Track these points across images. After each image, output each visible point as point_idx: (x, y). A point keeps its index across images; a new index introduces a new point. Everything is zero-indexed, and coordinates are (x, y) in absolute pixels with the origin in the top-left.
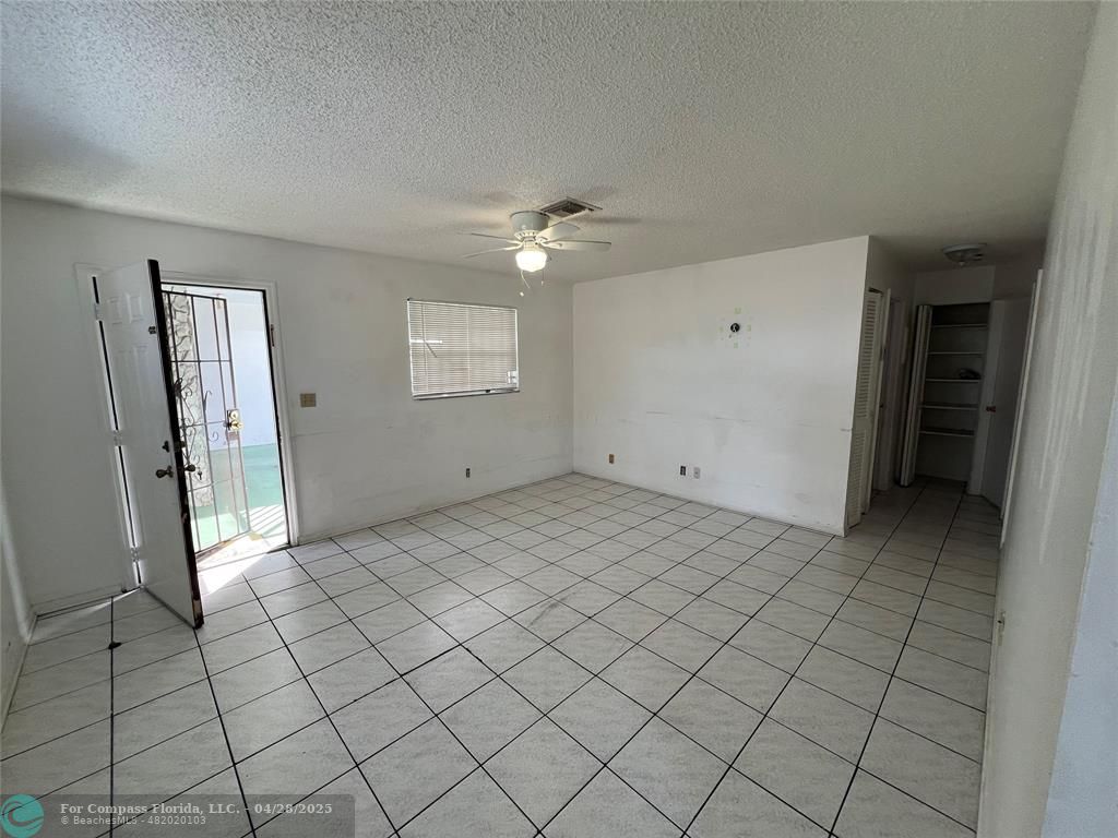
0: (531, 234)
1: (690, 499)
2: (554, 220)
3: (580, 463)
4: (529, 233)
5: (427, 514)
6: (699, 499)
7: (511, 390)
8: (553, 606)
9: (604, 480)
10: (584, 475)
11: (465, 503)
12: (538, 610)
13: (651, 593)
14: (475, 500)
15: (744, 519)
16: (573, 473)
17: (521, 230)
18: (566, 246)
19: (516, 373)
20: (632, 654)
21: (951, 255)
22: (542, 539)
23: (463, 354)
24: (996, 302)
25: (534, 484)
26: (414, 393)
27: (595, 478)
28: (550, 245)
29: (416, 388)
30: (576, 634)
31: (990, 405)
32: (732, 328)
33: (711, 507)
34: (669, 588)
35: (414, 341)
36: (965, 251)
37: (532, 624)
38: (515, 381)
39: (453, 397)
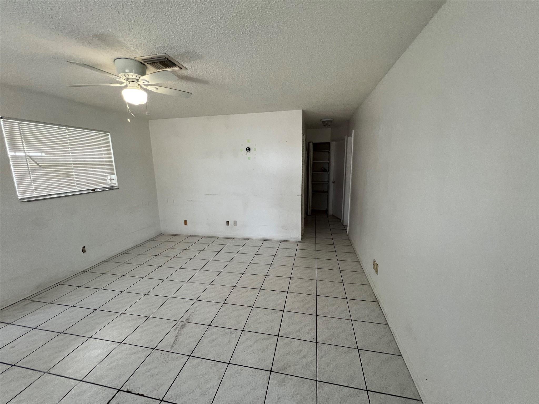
0: (134, 77)
1: (233, 237)
2: (151, 69)
3: (164, 228)
4: (133, 76)
5: (48, 289)
6: (237, 236)
7: (112, 188)
8: (183, 327)
9: (182, 235)
10: (169, 235)
11: (85, 271)
12: (173, 334)
13: (237, 296)
14: (92, 268)
15: (261, 242)
16: (162, 234)
17: (125, 72)
18: (161, 90)
19: (114, 177)
20: (243, 338)
21: (323, 122)
22: (157, 282)
23: (67, 164)
24: (333, 142)
25: (137, 246)
26: (20, 196)
27: (177, 235)
28: (149, 88)
29: (21, 192)
30: (205, 341)
31: (333, 181)
32: (247, 150)
33: (244, 239)
34: (245, 290)
35: (13, 154)
36: (328, 121)
37: (173, 346)
38: (114, 182)
39: (60, 197)
